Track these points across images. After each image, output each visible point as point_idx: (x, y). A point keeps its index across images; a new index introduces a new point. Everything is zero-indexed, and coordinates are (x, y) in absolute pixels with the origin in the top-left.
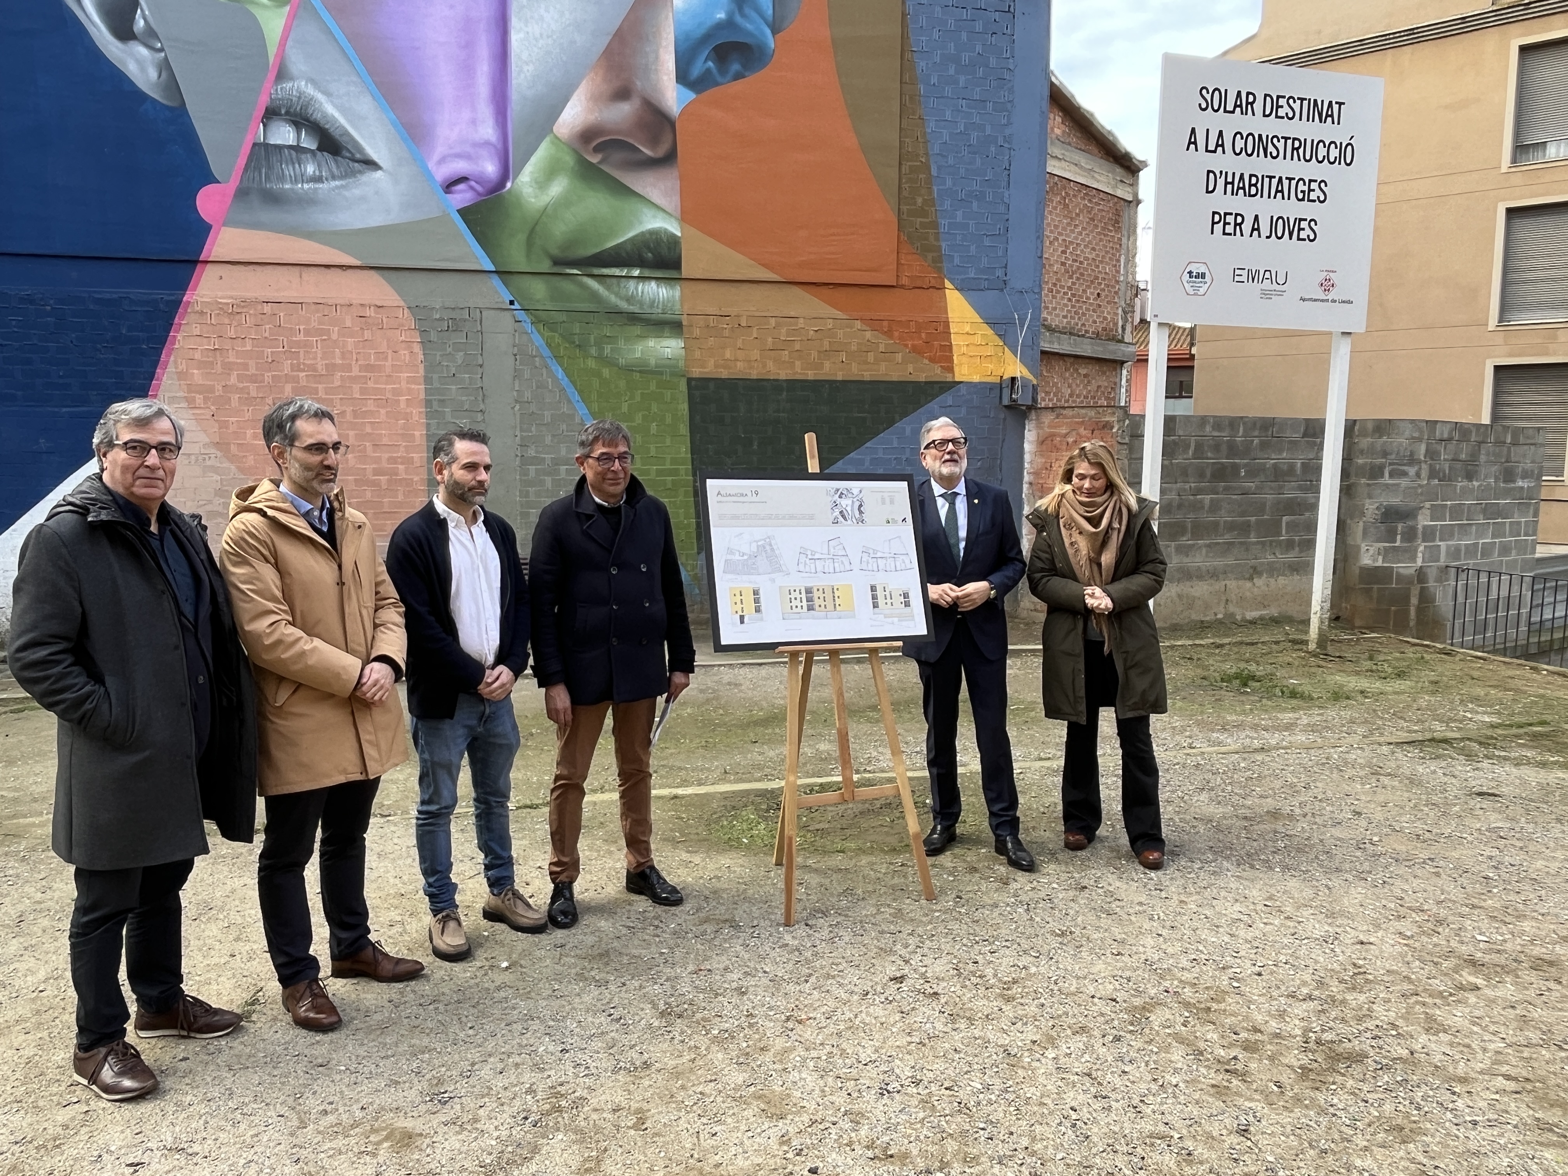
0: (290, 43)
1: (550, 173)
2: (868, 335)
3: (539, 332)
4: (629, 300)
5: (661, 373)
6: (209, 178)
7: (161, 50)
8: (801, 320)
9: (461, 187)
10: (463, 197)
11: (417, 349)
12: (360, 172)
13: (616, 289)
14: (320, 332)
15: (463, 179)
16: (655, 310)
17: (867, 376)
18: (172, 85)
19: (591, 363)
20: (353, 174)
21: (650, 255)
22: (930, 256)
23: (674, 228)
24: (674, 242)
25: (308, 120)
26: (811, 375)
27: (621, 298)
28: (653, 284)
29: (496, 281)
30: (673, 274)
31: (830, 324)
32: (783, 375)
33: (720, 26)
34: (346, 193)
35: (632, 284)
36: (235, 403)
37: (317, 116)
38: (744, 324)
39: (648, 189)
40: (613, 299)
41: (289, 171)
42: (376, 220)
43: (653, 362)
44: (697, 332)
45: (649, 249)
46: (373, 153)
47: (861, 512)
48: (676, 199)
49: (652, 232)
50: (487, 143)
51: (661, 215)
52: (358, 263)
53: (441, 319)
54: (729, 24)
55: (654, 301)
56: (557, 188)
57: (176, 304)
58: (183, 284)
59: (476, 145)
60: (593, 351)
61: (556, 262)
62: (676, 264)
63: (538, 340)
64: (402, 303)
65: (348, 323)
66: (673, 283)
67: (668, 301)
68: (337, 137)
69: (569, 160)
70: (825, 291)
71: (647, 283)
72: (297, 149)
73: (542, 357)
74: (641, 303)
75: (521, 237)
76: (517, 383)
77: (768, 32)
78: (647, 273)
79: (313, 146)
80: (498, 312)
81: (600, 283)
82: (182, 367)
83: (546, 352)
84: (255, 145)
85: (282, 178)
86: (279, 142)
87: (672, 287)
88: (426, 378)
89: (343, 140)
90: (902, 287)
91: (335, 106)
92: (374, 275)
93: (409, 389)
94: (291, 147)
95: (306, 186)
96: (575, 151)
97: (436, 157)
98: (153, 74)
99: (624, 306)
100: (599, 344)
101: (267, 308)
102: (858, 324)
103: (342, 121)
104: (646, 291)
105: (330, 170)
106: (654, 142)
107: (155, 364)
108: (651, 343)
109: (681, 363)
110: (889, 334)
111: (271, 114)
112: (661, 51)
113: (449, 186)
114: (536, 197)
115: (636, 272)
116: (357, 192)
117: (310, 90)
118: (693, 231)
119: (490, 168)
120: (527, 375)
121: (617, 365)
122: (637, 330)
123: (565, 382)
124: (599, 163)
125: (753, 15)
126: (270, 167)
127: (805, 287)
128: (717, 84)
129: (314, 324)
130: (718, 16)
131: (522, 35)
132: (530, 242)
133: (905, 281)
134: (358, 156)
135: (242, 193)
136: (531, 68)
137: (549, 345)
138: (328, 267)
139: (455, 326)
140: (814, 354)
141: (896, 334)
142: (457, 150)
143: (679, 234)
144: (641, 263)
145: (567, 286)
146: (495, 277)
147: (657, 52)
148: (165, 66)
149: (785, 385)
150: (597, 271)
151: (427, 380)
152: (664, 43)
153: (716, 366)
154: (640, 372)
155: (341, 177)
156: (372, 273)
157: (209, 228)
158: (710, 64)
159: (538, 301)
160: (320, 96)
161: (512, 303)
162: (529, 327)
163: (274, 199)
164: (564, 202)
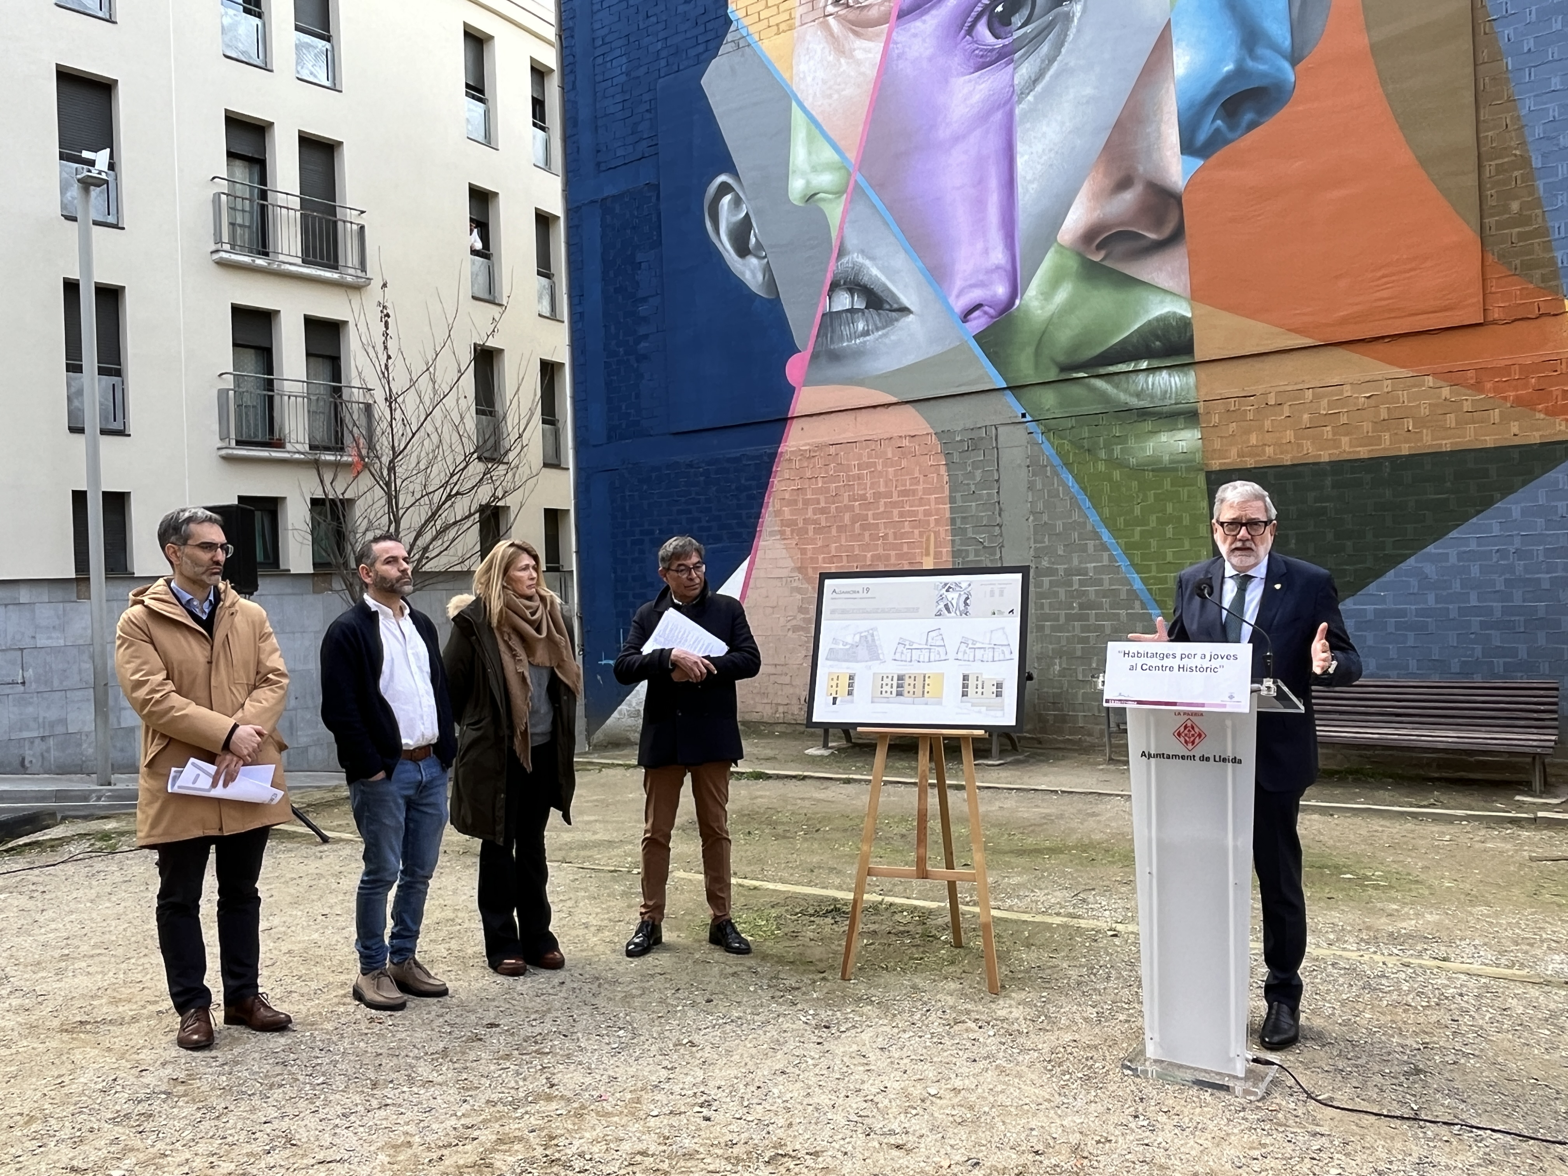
0: (846, 225)
1: (1055, 283)
2: (1446, 392)
3: (1048, 440)
4: (1138, 395)
5: (1175, 470)
6: (794, 350)
7: (765, 257)
8: (1347, 387)
9: (976, 314)
10: (978, 322)
11: (943, 470)
12: (897, 320)
13: (1125, 386)
14: (868, 465)
15: (978, 306)
16: (1167, 402)
17: (1446, 445)
18: (771, 282)
19: (1101, 466)
20: (889, 323)
21: (1158, 343)
22: (1537, 274)
23: (1184, 310)
24: (1185, 325)
25: (859, 285)
26: (1363, 452)
27: (1131, 395)
28: (1165, 374)
29: (1009, 398)
30: (1186, 360)
31: (1387, 387)
32: (1325, 457)
33: (1228, 79)
34: (887, 341)
35: (1141, 377)
36: (811, 533)
37: (865, 280)
38: (1272, 402)
39: (1154, 275)
40: (1123, 397)
41: (846, 331)
42: (910, 359)
43: (1166, 458)
44: (1216, 419)
45: (1158, 338)
46: (906, 301)
47: (966, 604)
48: (1185, 278)
49: (1158, 319)
50: (998, 268)
51: (1168, 298)
52: (894, 399)
53: (962, 441)
54: (1240, 72)
55: (1166, 392)
56: (1061, 296)
57: (773, 457)
58: (778, 439)
59: (989, 272)
60: (1103, 454)
61: (1064, 368)
62: (1187, 348)
63: (1048, 450)
64: (931, 431)
65: (890, 455)
66: (1186, 369)
67: (1182, 389)
68: (880, 294)
69: (1073, 264)
70: (1379, 347)
71: (1158, 373)
72: (852, 311)
73: (1052, 466)
74: (1152, 397)
75: (1030, 350)
76: (1030, 493)
77: (1286, 66)
78: (1156, 364)
79: (863, 307)
80: (1011, 427)
81: (1108, 382)
82: (778, 506)
83: (1057, 461)
84: (823, 315)
85: (841, 339)
86: (840, 308)
87: (1186, 374)
88: (950, 497)
89: (883, 295)
90: (1494, 322)
91: (878, 268)
92: (909, 409)
93: (938, 510)
94: (847, 311)
95: (858, 341)
96: (1079, 254)
97: (955, 292)
98: (760, 277)
99: (1134, 402)
100: (1108, 447)
101: (832, 450)
102: (1430, 381)
103: (883, 279)
104: (1157, 382)
105: (875, 324)
106: (1158, 223)
107: (761, 506)
108: (1164, 437)
109: (1198, 457)
110: (1478, 387)
111: (834, 287)
112: (1163, 127)
113: (966, 316)
114: (1042, 308)
115: (1144, 365)
116: (893, 338)
117: (860, 259)
118: (1205, 309)
119: (1001, 290)
120: (1039, 486)
121: (1128, 467)
122: (1148, 426)
123: (1075, 488)
124: (1102, 260)
125: (1267, 53)
126: (833, 332)
127: (1352, 346)
128: (1227, 142)
129: (865, 459)
130: (1226, 69)
131: (1026, 157)
132: (1037, 353)
133: (1496, 314)
134: (895, 306)
135: (815, 356)
136: (1035, 186)
137: (1059, 453)
138: (874, 407)
139: (974, 444)
140: (1367, 426)
141: (1489, 385)
142: (972, 281)
143: (1189, 315)
144: (1149, 354)
145: (1075, 390)
146: (1008, 392)
147: (1158, 130)
148: (767, 270)
149: (1328, 468)
150: (1102, 371)
151: (952, 500)
152: (1166, 117)
153: (1241, 455)
154: (1153, 470)
155: (883, 328)
156: (908, 406)
157: (794, 388)
158: (1219, 122)
159: (1048, 410)
160: (867, 263)
161: (1024, 415)
162: (1040, 438)
163: (835, 357)
164: (1068, 308)
